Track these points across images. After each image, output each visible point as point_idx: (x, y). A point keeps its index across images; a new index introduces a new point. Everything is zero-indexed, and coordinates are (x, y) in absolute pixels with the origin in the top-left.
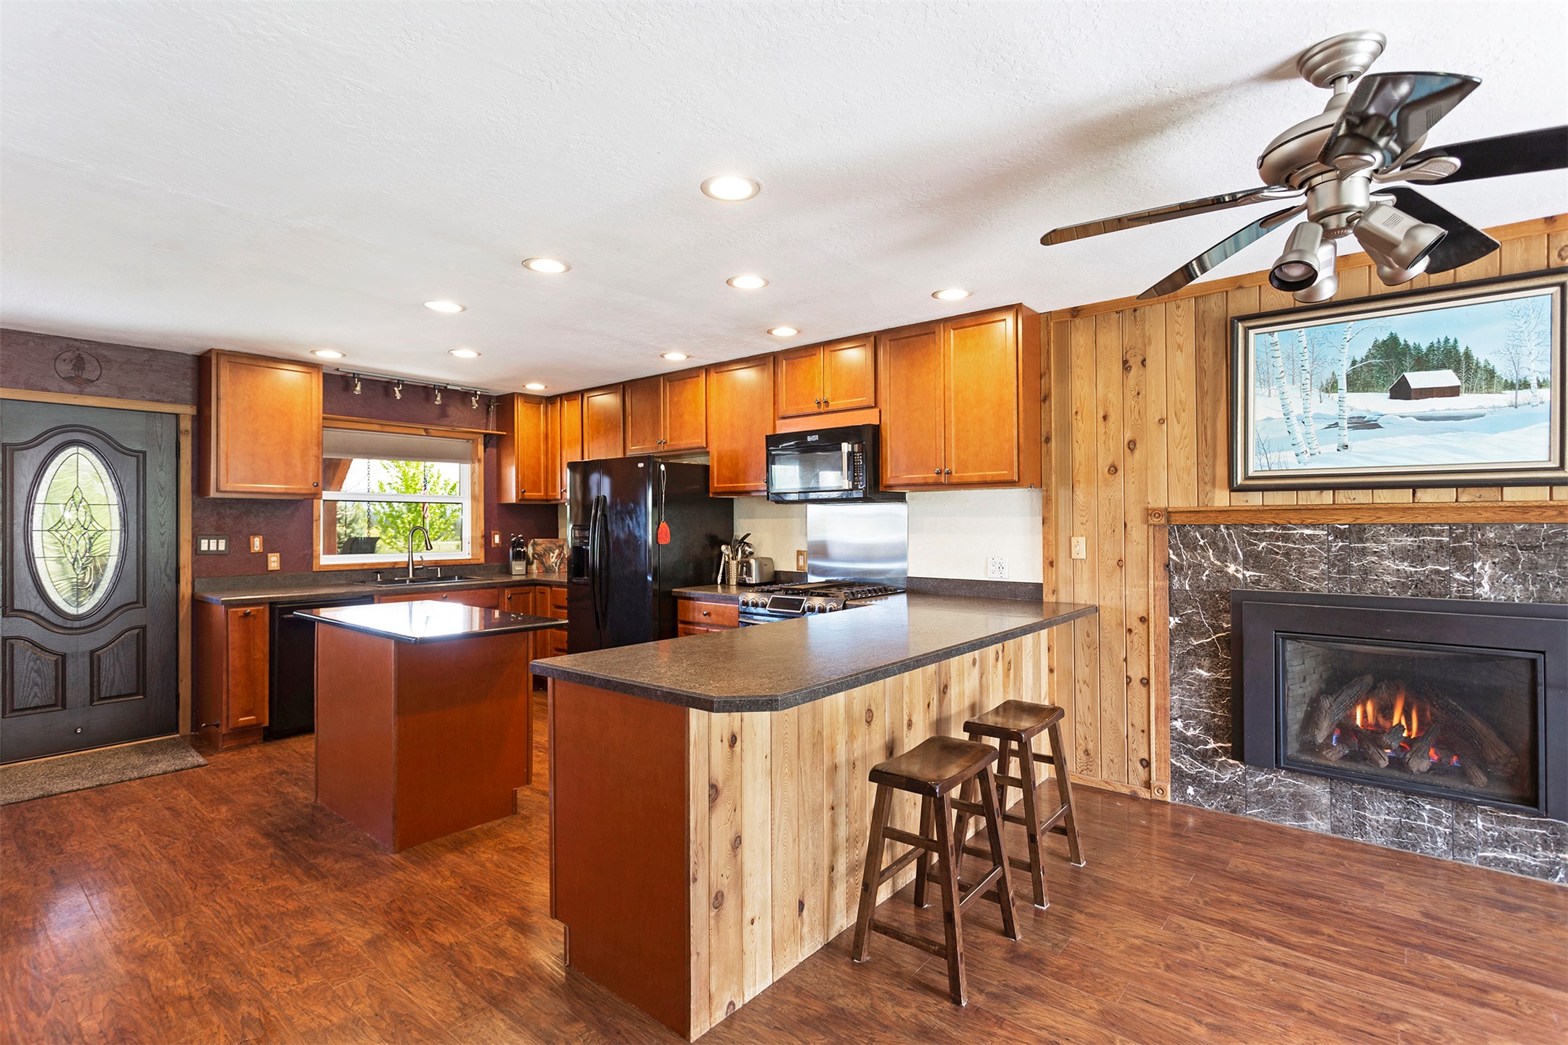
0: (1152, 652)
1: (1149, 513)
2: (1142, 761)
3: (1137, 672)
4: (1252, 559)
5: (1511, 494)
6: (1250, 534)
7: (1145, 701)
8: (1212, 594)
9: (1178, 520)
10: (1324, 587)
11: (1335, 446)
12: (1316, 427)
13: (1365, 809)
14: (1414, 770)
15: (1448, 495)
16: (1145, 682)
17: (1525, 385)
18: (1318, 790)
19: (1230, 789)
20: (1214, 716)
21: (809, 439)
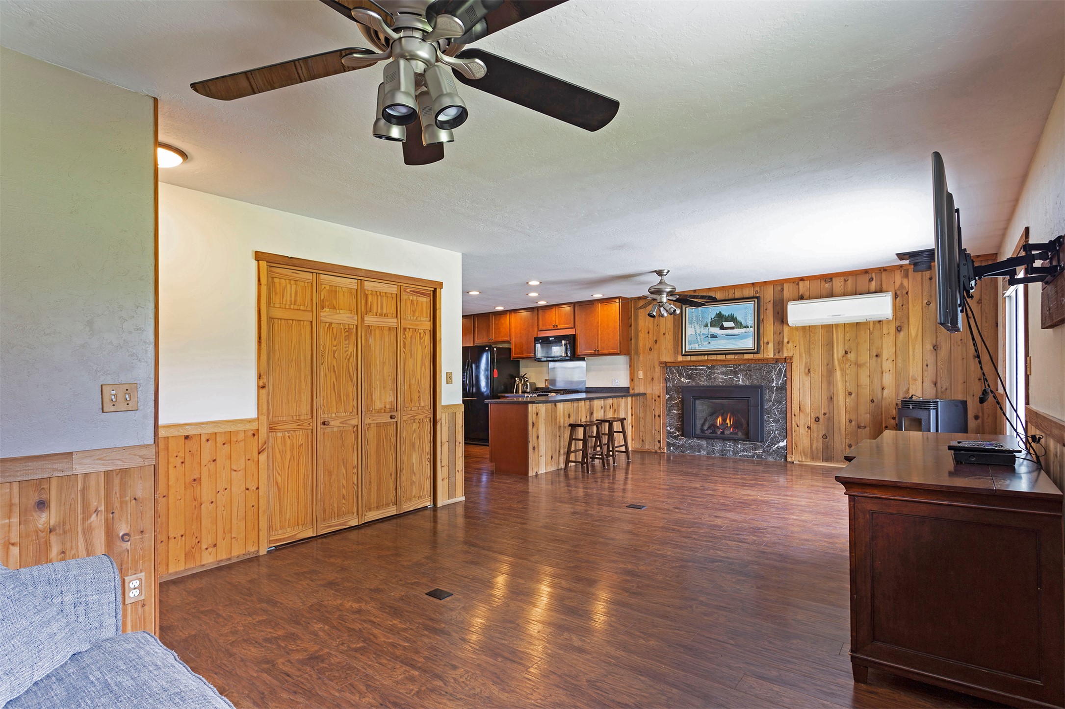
0: (661, 406)
1: (661, 363)
2: (658, 441)
3: (657, 414)
4: (689, 377)
5: (746, 356)
6: (687, 369)
7: (659, 422)
8: (677, 387)
9: (668, 365)
10: (705, 384)
11: (707, 342)
12: (703, 337)
13: (714, 446)
14: (725, 434)
15: (732, 357)
16: (659, 416)
17: (748, 327)
18: (704, 443)
19: (682, 446)
20: (678, 425)
21: (550, 339)
